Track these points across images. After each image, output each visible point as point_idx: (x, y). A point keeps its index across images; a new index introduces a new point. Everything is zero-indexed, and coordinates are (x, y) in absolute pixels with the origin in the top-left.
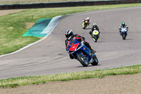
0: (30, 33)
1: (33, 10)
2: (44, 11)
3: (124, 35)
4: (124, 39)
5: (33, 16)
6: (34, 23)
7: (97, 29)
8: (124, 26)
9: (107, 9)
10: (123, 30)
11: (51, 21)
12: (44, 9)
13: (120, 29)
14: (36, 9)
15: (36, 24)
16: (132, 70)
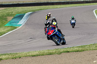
0: (10, 23)
1: (12, 8)
2: (20, 9)
3: (73, 25)
4: (73, 27)
5: (12, 12)
6: (13, 17)
7: (56, 21)
8: (73, 19)
9: (63, 7)
10: (73, 21)
11: (25, 16)
12: (20, 7)
13: (71, 21)
14: (14, 8)
15: (14, 18)
16: (80, 49)
